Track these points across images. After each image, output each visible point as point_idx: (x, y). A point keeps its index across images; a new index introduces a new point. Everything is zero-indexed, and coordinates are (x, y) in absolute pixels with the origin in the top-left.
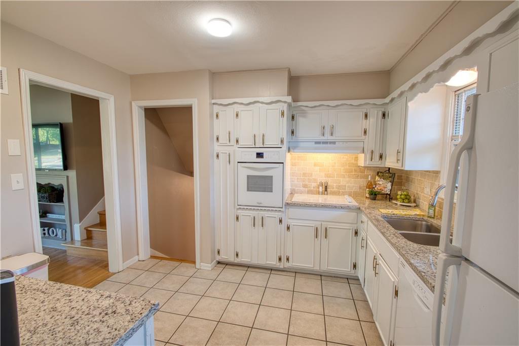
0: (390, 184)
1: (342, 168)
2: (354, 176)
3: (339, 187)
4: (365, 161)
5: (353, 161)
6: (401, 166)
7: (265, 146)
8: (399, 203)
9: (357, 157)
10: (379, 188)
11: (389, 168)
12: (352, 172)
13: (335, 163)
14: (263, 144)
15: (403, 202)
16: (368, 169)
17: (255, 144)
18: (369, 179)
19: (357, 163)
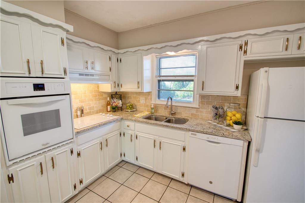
0: (121, 101)
1: (91, 94)
2: (98, 99)
3: (90, 109)
4: (111, 88)
5: (96, 89)
6: (141, 90)
7: (44, 76)
8: (129, 111)
9: (98, 86)
10: (115, 104)
11: (116, 92)
12: (96, 96)
13: (86, 91)
14: (43, 73)
15: (131, 109)
16: (104, 93)
17: (30, 73)
18: (108, 100)
19: (99, 90)
